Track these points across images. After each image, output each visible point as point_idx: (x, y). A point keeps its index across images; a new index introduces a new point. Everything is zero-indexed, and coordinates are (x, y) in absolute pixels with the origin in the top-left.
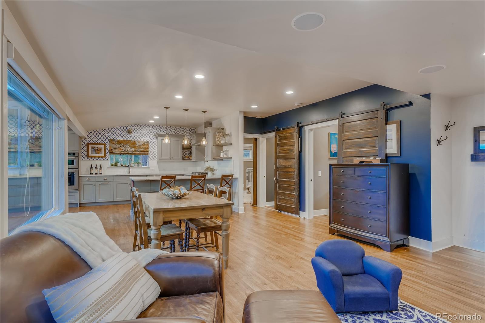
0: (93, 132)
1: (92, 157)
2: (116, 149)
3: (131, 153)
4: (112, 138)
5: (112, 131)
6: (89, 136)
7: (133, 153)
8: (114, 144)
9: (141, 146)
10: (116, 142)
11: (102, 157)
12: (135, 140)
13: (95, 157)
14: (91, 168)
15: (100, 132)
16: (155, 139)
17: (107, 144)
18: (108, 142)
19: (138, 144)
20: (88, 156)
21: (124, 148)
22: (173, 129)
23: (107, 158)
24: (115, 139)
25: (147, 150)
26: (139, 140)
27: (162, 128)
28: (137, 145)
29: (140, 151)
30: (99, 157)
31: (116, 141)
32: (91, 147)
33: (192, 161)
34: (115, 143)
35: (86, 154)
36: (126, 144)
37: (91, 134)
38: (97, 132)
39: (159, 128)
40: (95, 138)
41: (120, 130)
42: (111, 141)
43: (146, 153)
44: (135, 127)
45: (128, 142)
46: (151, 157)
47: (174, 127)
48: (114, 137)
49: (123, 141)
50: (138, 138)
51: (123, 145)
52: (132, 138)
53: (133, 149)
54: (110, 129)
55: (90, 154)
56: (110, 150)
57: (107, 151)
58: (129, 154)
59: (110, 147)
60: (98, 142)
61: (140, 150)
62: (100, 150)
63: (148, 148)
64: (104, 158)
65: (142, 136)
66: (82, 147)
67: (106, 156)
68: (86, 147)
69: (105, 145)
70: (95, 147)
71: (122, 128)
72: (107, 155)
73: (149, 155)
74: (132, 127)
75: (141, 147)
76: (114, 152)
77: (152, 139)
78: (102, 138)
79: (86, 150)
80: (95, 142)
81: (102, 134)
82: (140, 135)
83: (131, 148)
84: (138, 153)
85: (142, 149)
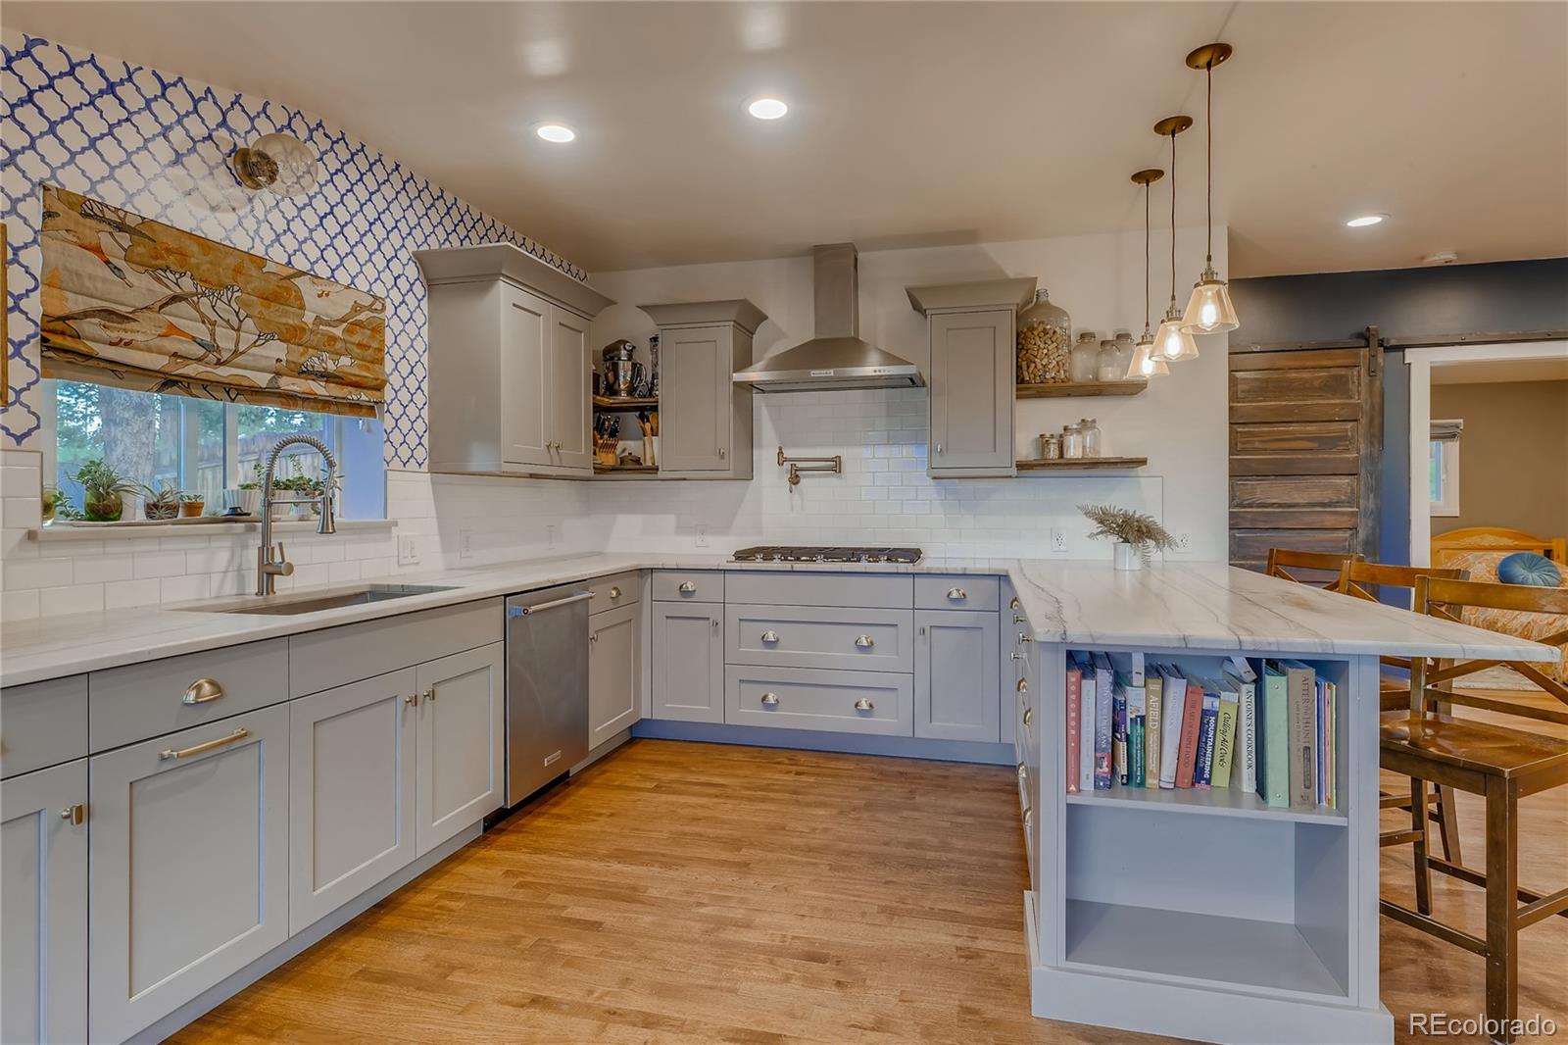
2: (124, 318)
3: (262, 380)
4: (73, 183)
7: (279, 384)
8: (97, 250)
9: (338, 332)
10: (125, 240)
12: (300, 263)
16: (419, 289)
17: (14, 230)
18: (32, 212)
19: (315, 306)
21: (204, 320)
23: (16, 419)
24: (111, 196)
25: (375, 373)
26: (322, 271)
28: (309, 317)
29: (330, 378)
31: (121, 227)
33: (660, 474)
34: (106, 241)
36: (214, 287)
42: (67, 212)
43: (364, 397)
44: (289, 139)
45: (238, 270)
46: (393, 437)
48: (92, 165)
49: (195, 248)
50: (312, 251)
51: (187, 284)
52: (266, 233)
53: (276, 350)
56: (56, 325)
58: (247, 391)
59: (52, 280)
61: (331, 367)
63: (381, 361)
65: (341, 245)
67: (7, 395)
71: (179, 99)
72: (14, 374)
73: (385, 421)
74: (266, 128)
75: (333, 339)
76: (97, 351)
77: (403, 284)
83: (264, 336)
84: (320, 389)
85: (345, 361)
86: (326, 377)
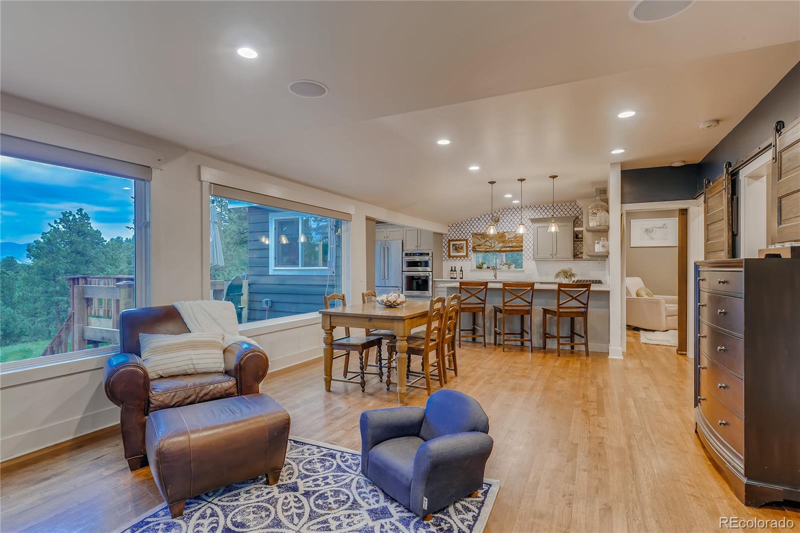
0: (454, 225)
1: (453, 257)
2: (480, 245)
3: (498, 250)
4: (475, 232)
5: (475, 222)
6: (451, 230)
7: (502, 250)
8: (478, 238)
9: (513, 239)
11: (464, 257)
12: (505, 231)
13: (457, 257)
14: (452, 270)
15: (462, 225)
16: (532, 227)
17: (470, 239)
18: (471, 236)
19: (507, 236)
20: (449, 256)
21: (490, 243)
22: (562, 208)
23: (470, 258)
24: (479, 231)
25: (521, 244)
26: (509, 230)
27: (544, 208)
28: (507, 239)
29: (511, 247)
30: (460, 257)
31: (480, 235)
32: (453, 244)
35: (447, 254)
37: (453, 228)
38: (458, 225)
39: (539, 209)
40: (457, 232)
41: (485, 219)
42: (475, 235)
43: (520, 249)
44: (503, 213)
46: (526, 255)
47: (564, 205)
48: (477, 229)
50: (507, 228)
51: (488, 239)
52: (500, 228)
53: (501, 244)
54: (473, 219)
55: (452, 254)
56: (473, 248)
57: (470, 249)
58: (497, 251)
59: (473, 243)
60: (460, 237)
61: (511, 245)
62: (462, 248)
63: (522, 242)
64: (466, 259)
65: (513, 225)
66: (444, 245)
67: (469, 256)
68: (447, 244)
69: (466, 240)
70: (456, 245)
71: (487, 216)
72: (470, 253)
73: (524, 252)
74: (499, 213)
75: (512, 241)
76: (477, 250)
77: (528, 227)
78: (464, 232)
79: (447, 249)
80: (457, 237)
81: (464, 227)
82: (511, 223)
83: (499, 243)
84: (508, 249)
85: (514, 244)
86: (509, 247)
